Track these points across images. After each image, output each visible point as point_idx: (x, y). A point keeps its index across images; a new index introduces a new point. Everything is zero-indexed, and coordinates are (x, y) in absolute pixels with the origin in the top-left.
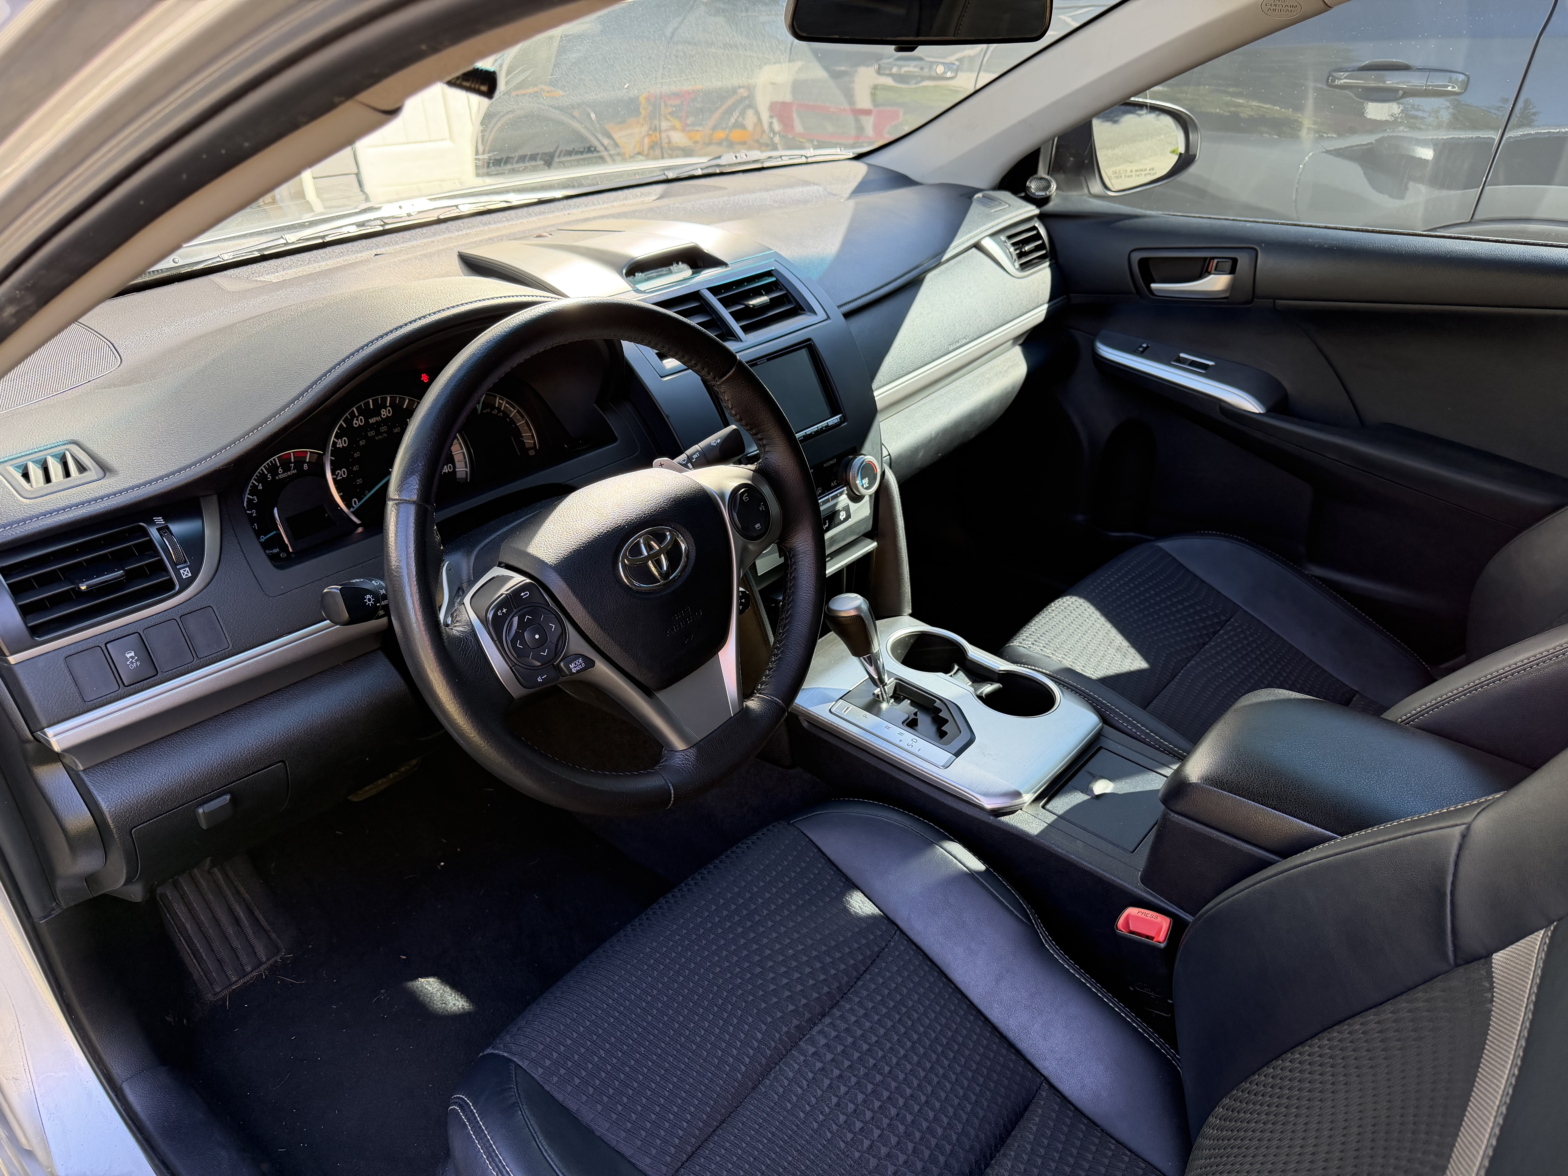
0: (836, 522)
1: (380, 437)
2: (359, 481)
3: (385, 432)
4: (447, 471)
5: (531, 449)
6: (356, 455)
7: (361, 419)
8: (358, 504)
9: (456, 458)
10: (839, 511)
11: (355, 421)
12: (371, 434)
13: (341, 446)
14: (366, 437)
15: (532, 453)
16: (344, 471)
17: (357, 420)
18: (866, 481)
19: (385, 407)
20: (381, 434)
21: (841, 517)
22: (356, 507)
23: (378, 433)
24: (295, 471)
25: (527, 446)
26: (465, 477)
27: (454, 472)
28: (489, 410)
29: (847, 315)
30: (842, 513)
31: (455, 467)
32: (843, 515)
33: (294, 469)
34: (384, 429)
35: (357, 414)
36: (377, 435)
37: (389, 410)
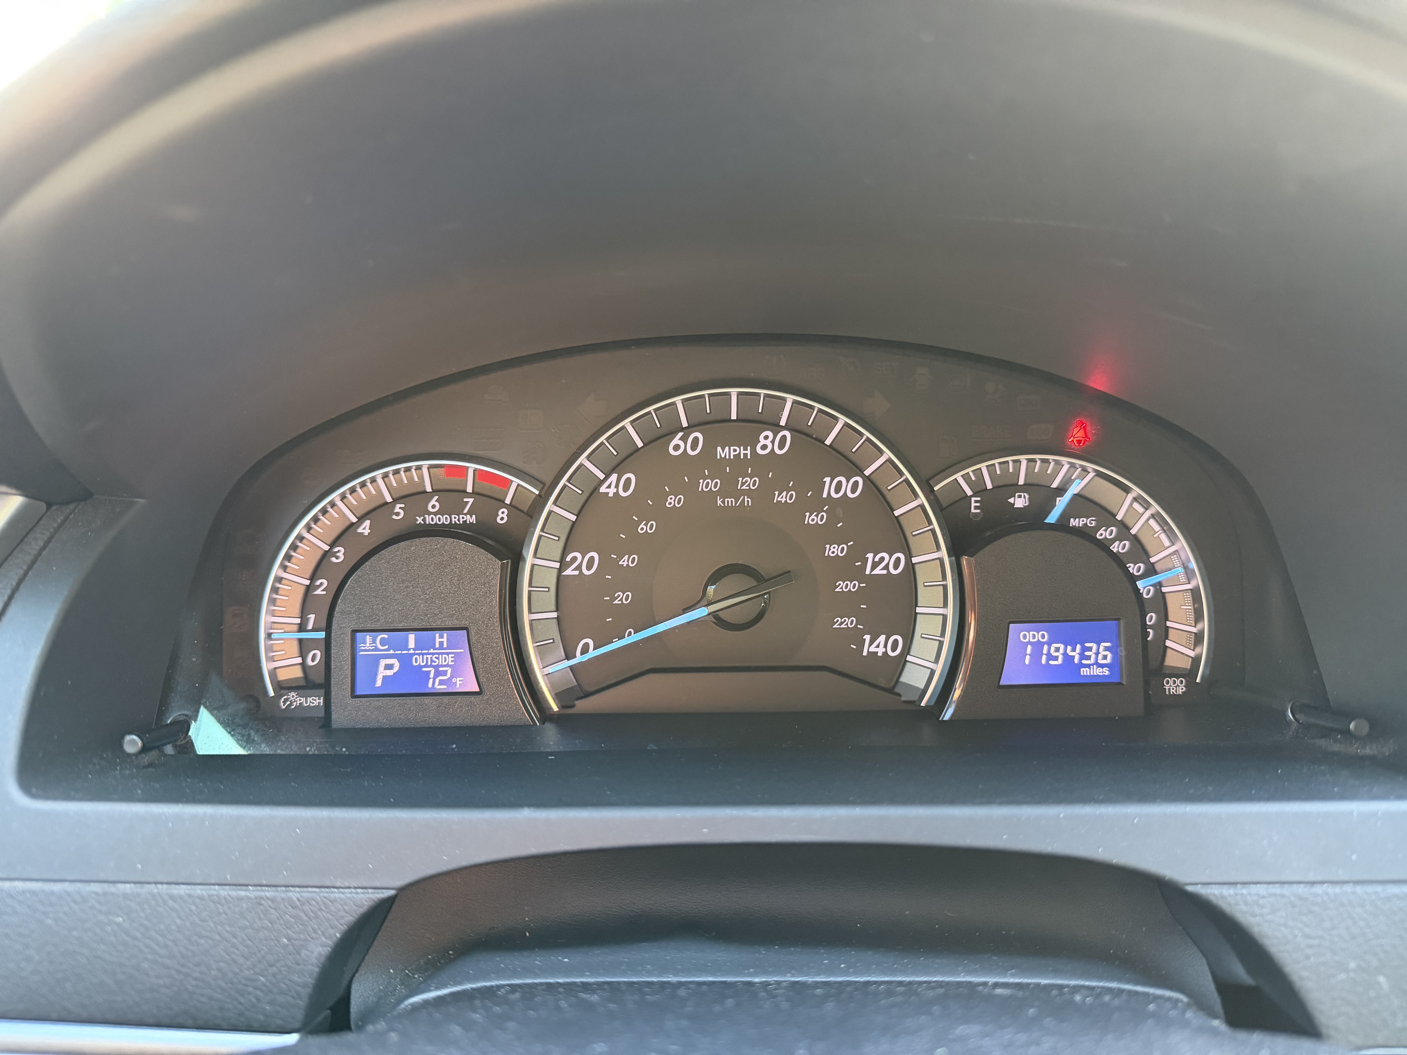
1: (730, 501)
2: (623, 598)
3: (749, 493)
4: (880, 651)
5: (1176, 673)
6: (643, 528)
7: (696, 440)
8: (592, 653)
9: (922, 626)
11: (676, 441)
12: (708, 485)
13: (612, 491)
14: (690, 491)
15: (1175, 687)
16: (592, 560)
17: (684, 439)
19: (776, 427)
20: (737, 494)
22: (579, 658)
23: (729, 489)
24: (472, 519)
25: (1171, 661)
26: (922, 686)
27: (902, 662)
28: (1091, 522)
31: (907, 649)
33: (470, 513)
34: (749, 483)
35: (685, 424)
36: (723, 493)
37: (784, 438)
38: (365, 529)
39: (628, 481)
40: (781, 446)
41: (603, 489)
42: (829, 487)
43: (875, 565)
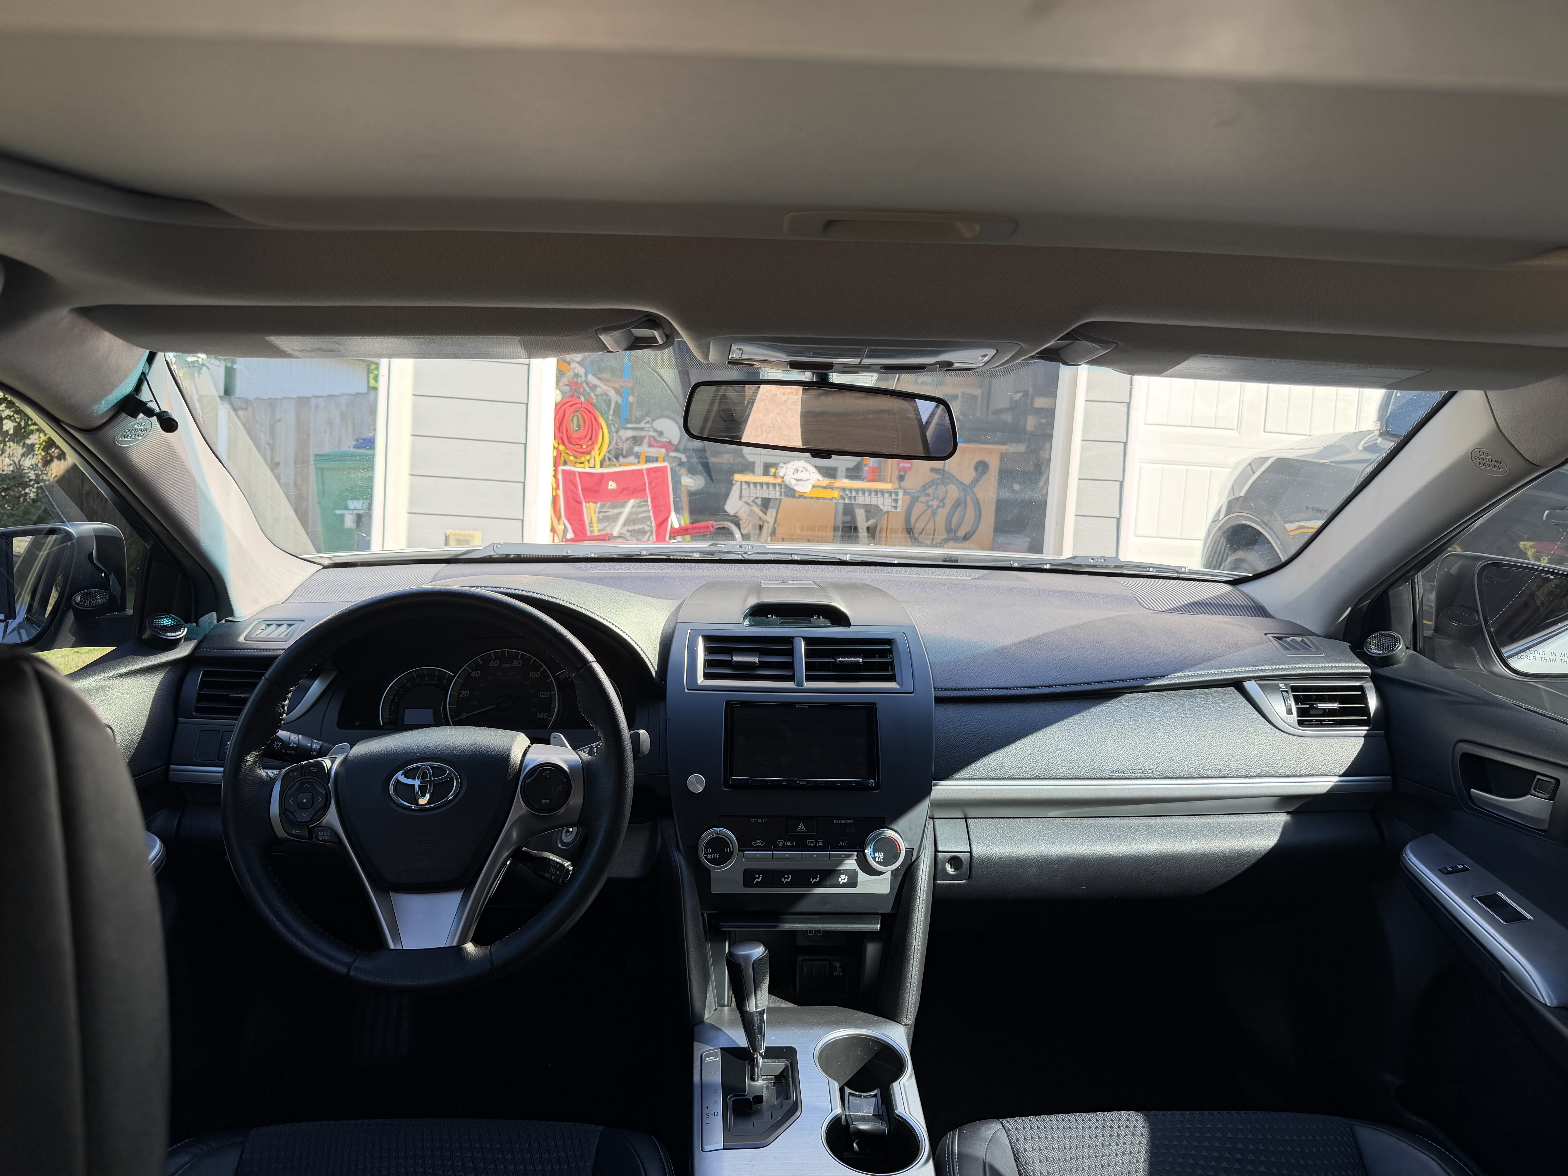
0: (832, 882)
1: (505, 678)
3: (510, 676)
4: (542, 717)
7: (497, 662)
10: (839, 873)
11: (491, 662)
12: (499, 674)
13: (474, 675)
14: (494, 676)
17: (494, 662)
18: (880, 856)
19: (518, 659)
20: (507, 676)
21: (840, 880)
23: (505, 675)
24: (437, 682)
29: (939, 700)
30: (843, 877)
32: (843, 879)
34: (510, 673)
35: (493, 658)
37: (520, 662)
38: (409, 685)
39: (478, 673)
40: (519, 664)
41: (471, 675)
42: (531, 675)
43: (542, 695)
